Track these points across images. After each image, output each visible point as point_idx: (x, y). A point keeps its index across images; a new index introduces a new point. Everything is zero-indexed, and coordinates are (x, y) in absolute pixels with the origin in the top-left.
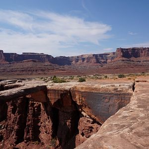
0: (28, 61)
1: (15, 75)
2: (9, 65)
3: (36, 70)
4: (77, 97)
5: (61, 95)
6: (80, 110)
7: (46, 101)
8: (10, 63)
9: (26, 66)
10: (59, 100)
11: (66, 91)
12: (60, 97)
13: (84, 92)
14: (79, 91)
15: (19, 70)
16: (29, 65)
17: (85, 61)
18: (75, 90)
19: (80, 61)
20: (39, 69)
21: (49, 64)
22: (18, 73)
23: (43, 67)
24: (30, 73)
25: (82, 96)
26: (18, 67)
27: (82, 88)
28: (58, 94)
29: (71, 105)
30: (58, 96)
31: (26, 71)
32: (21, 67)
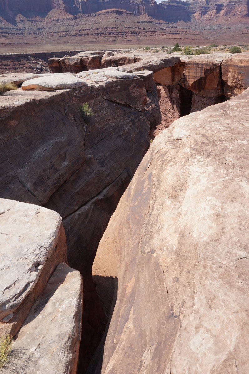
0: (108, 13)
1: (85, 43)
2: (73, 22)
3: (123, 33)
4: (230, 74)
5: (207, 71)
6: (230, 93)
7: (171, 84)
8: (75, 18)
9: (103, 25)
10: (201, 78)
11: (215, 65)
12: (203, 75)
13: (244, 67)
14: (235, 66)
15: (92, 31)
16: (110, 21)
17: (222, 12)
18: (229, 63)
19: (212, 12)
20: (127, 30)
21: (147, 18)
22: (90, 38)
23: (136, 25)
24: (112, 38)
25: (239, 73)
26: (90, 26)
27: (241, 61)
28: (202, 69)
29: (216, 86)
30: (201, 72)
31: (105, 34)
32: (96, 26)
